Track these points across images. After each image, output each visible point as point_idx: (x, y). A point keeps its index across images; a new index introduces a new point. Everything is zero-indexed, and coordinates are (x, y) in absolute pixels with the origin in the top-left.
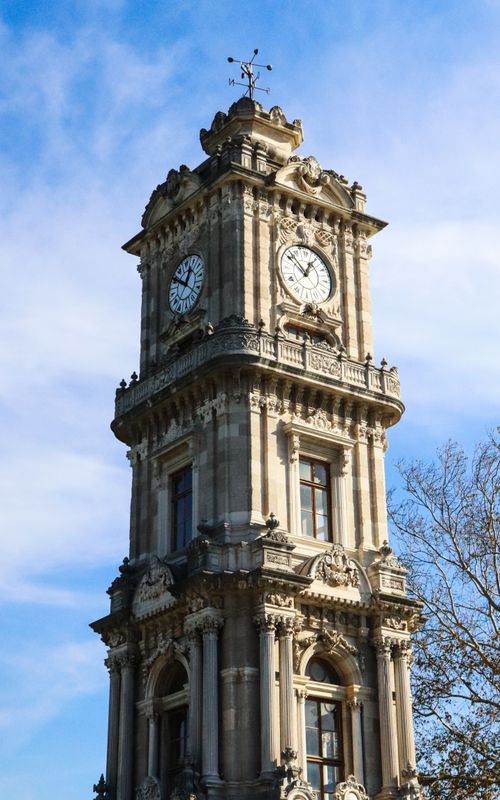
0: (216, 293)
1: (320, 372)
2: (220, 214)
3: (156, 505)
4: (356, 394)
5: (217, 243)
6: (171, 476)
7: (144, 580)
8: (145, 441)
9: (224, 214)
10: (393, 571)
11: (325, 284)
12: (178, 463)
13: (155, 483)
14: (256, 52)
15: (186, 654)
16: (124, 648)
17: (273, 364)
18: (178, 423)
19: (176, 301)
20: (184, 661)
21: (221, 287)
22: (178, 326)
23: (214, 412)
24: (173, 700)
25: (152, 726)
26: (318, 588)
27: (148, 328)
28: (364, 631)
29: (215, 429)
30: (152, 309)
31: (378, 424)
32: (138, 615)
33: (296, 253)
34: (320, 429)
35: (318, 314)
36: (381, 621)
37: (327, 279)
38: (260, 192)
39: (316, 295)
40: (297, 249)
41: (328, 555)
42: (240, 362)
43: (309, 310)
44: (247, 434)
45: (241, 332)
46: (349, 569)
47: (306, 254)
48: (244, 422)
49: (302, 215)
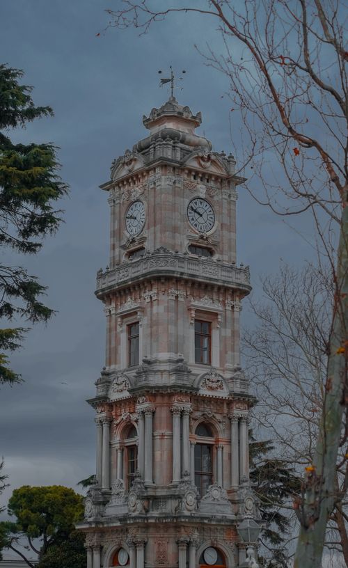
0: (152, 229)
1: (208, 275)
2: (155, 183)
3: (120, 339)
4: (226, 285)
5: (152, 199)
6: (128, 325)
7: (115, 382)
8: (113, 305)
9: (157, 184)
10: (241, 380)
11: (211, 220)
12: (131, 320)
13: (119, 329)
15: (136, 421)
16: (104, 415)
17: (182, 274)
18: (131, 299)
19: (130, 226)
20: (135, 424)
21: (155, 226)
22: (131, 243)
23: (151, 298)
24: (129, 442)
25: (119, 454)
26: (204, 392)
27: (114, 237)
28: (226, 410)
29: (152, 306)
30: (116, 227)
31: (237, 299)
32: (111, 399)
33: (196, 203)
34: (206, 306)
35: (207, 239)
36: (235, 406)
37: (212, 216)
38: (177, 170)
39: (206, 227)
40: (196, 200)
41: (207, 374)
42: (164, 274)
43: (202, 237)
44: (168, 312)
45: (166, 257)
46: (218, 381)
47: (201, 203)
48: (166, 305)
49: (199, 180)
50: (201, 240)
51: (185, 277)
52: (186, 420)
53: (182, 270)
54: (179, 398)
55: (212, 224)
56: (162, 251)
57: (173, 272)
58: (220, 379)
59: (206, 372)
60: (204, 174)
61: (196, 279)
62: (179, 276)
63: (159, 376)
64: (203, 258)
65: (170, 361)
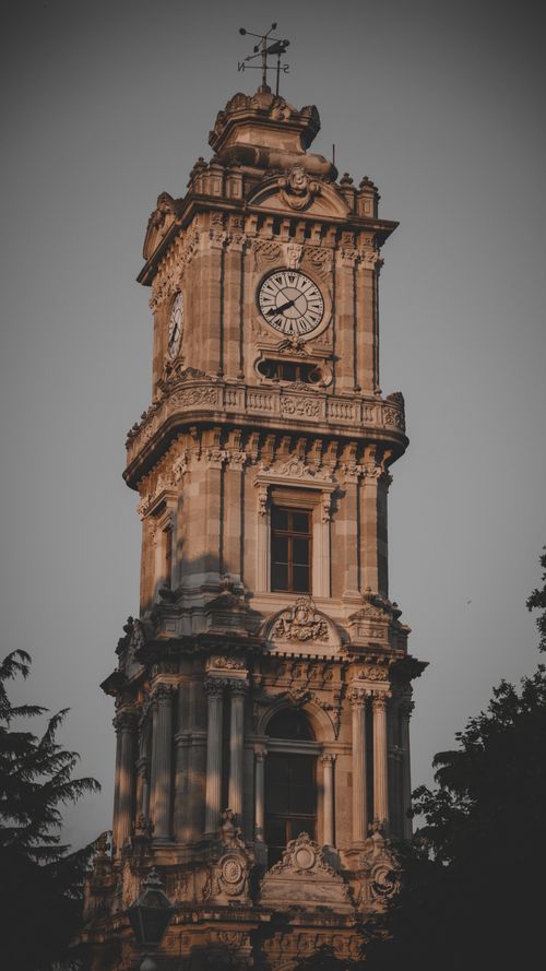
1: (295, 416)
3: (155, 559)
4: (338, 432)
6: (165, 531)
9: (194, 251)
10: (372, 620)
11: (316, 310)
14: (274, 26)
17: (231, 415)
18: (164, 479)
19: (172, 342)
21: (193, 332)
26: (282, 647)
28: (338, 683)
30: (158, 348)
31: (370, 459)
32: (130, 677)
33: (279, 280)
34: (296, 477)
35: (300, 347)
36: (355, 673)
37: (319, 303)
38: (232, 218)
39: (303, 325)
40: (280, 275)
41: (288, 610)
42: (193, 420)
43: (288, 344)
44: (206, 493)
45: (196, 386)
46: (314, 624)
47: (292, 279)
48: (204, 480)
49: (285, 234)
50: (287, 351)
51: (239, 421)
52: (237, 705)
53: (229, 409)
54: (217, 661)
55: (318, 317)
56: (189, 376)
57: (211, 413)
58: (318, 618)
59: (285, 607)
60: (295, 221)
61: (266, 425)
62: (223, 420)
63: (186, 621)
64: (283, 383)
65: (204, 589)
